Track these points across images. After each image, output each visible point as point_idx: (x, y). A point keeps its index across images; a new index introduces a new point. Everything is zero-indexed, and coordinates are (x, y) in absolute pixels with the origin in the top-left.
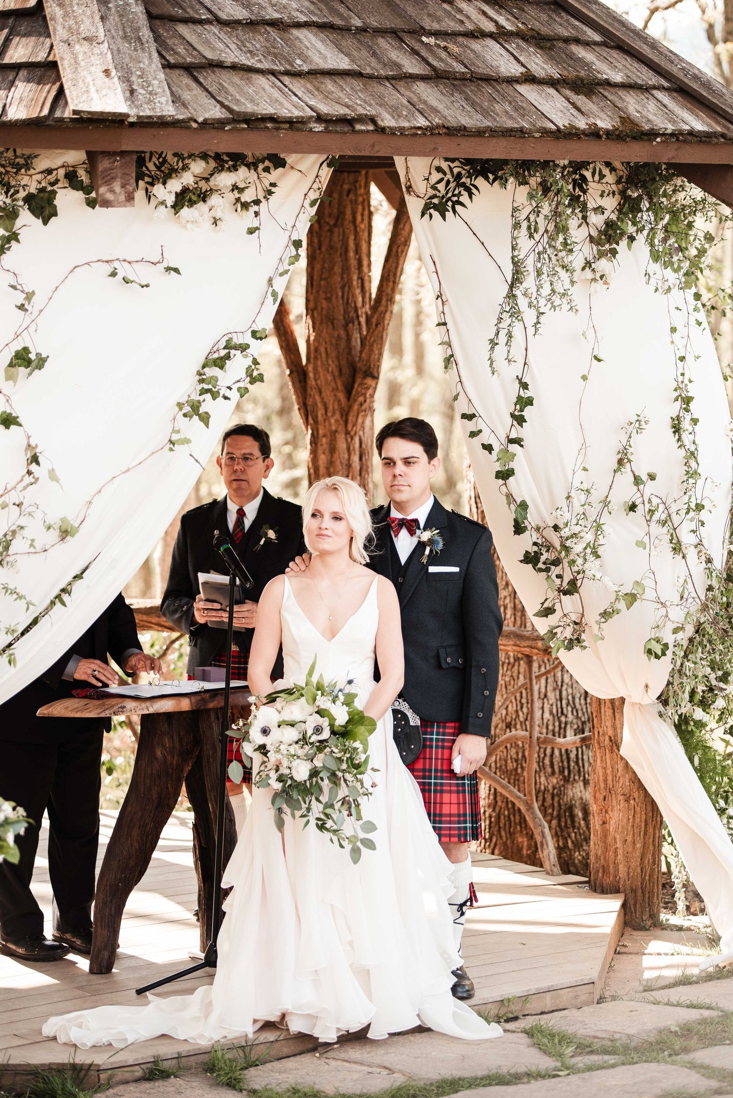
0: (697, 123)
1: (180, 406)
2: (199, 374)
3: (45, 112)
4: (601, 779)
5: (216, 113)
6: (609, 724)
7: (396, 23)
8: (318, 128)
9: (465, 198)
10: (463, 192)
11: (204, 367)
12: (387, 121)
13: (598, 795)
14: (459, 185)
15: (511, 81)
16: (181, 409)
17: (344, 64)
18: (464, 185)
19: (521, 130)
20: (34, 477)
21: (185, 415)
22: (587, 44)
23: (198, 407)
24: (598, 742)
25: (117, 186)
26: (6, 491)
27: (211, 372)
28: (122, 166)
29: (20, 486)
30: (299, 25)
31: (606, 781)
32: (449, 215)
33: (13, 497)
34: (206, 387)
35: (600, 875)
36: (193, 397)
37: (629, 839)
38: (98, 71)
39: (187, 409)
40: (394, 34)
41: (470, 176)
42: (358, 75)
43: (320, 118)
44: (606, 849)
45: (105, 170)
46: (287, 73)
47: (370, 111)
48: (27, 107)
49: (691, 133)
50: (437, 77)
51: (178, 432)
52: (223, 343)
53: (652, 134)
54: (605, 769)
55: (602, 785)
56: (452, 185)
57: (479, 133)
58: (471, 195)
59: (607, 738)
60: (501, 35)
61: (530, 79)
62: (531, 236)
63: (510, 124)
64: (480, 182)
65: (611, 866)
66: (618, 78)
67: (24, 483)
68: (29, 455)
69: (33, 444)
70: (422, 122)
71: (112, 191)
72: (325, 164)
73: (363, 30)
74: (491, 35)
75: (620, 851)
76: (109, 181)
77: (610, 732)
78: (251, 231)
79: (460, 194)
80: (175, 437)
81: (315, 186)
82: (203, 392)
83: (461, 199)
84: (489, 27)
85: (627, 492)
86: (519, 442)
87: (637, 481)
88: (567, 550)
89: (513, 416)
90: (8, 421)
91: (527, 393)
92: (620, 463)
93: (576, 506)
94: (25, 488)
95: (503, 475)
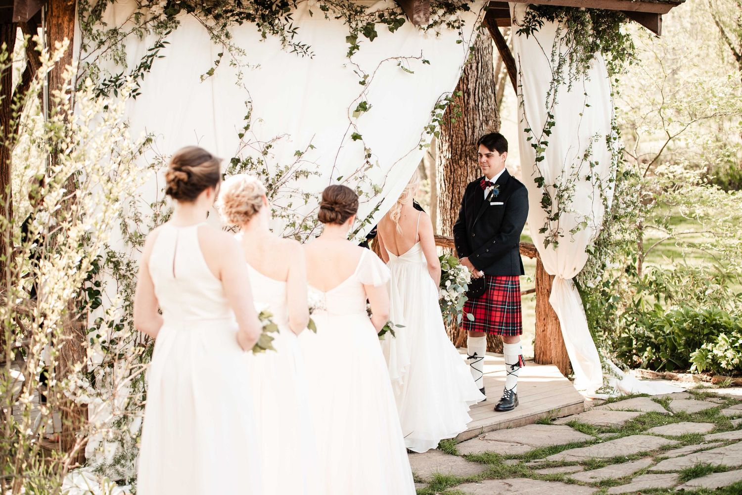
1: (426, 128)
2: (433, 112)
4: (543, 310)
6: (547, 284)
9: (538, 27)
10: (537, 24)
11: (435, 109)
13: (541, 318)
14: (535, 21)
16: (426, 130)
18: (537, 21)
20: (370, 164)
21: (428, 133)
23: (434, 129)
24: (541, 292)
25: (422, 14)
26: (357, 171)
27: (438, 111)
28: (424, 5)
29: (363, 169)
31: (545, 311)
32: (531, 36)
33: (360, 174)
34: (436, 118)
35: (541, 356)
36: (431, 123)
37: (557, 338)
39: (429, 130)
41: (539, 17)
44: (545, 343)
45: (417, 7)
51: (424, 141)
52: (444, 97)
54: (545, 305)
55: (543, 313)
56: (532, 20)
58: (540, 25)
59: (546, 290)
62: (567, 45)
64: (544, 20)
65: (548, 352)
67: (365, 167)
68: (366, 154)
69: (367, 148)
71: (419, 17)
72: (483, 10)
75: (552, 344)
76: (418, 12)
77: (548, 287)
78: (459, 42)
79: (535, 25)
80: (422, 144)
81: (479, 20)
82: (434, 121)
83: (536, 27)
85: (585, 170)
86: (546, 143)
87: (592, 165)
88: (560, 197)
89: (544, 131)
90: (356, 137)
91: (552, 120)
92: (586, 156)
93: (567, 175)
94: (366, 170)
95: (539, 159)
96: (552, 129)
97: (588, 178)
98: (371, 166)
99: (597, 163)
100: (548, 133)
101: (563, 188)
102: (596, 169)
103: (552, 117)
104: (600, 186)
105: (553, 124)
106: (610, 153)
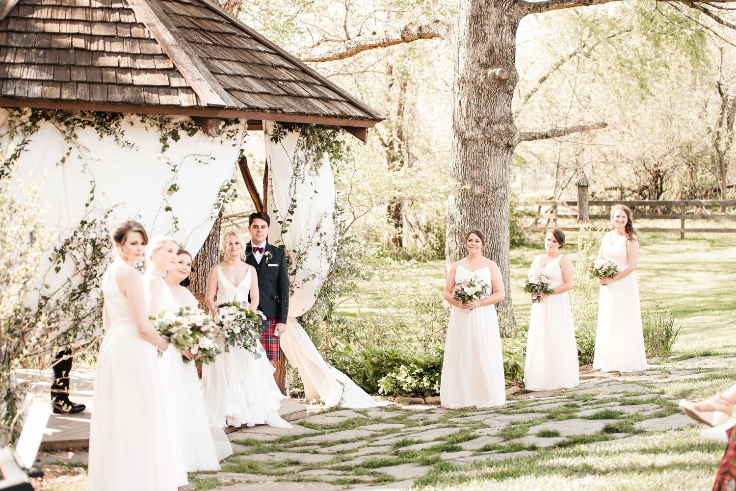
0: (359, 113)
1: (215, 205)
2: (219, 194)
3: (195, 104)
5: (242, 106)
7: (268, 76)
8: (268, 112)
9: (283, 136)
10: (283, 134)
11: (220, 192)
12: (285, 110)
14: (281, 132)
15: (307, 97)
17: (265, 90)
19: (318, 114)
21: (216, 208)
22: (317, 85)
23: (220, 205)
25: (214, 129)
27: (223, 193)
28: (216, 122)
29: (172, 232)
30: (245, 76)
32: (279, 142)
34: (221, 198)
38: (209, 90)
39: (217, 206)
40: (269, 80)
41: (283, 129)
42: (269, 94)
43: (270, 109)
45: (211, 123)
46: (253, 93)
47: (280, 106)
48: (188, 101)
49: (359, 117)
50: (289, 95)
52: (226, 183)
53: (350, 117)
56: (279, 131)
57: (308, 115)
58: (285, 135)
60: (296, 81)
61: (312, 97)
63: (315, 112)
64: (287, 131)
66: (332, 97)
67: (174, 230)
68: (175, 221)
70: (293, 111)
71: (212, 131)
72: (247, 123)
73: (262, 78)
74: (294, 81)
76: (212, 127)
78: (234, 145)
79: (281, 135)
80: (213, 215)
81: (245, 131)
82: (220, 200)
84: (293, 79)
85: (317, 239)
86: (290, 220)
87: (321, 235)
88: (299, 258)
89: (289, 211)
90: (168, 209)
91: (295, 204)
92: (317, 228)
93: (304, 243)
94: (175, 232)
95: (284, 232)
96: (295, 210)
97: (319, 244)
98: (178, 230)
99: (325, 234)
100: (292, 213)
101: (301, 253)
102: (324, 238)
103: (294, 201)
104: (326, 250)
105: (295, 206)
106: (334, 226)
